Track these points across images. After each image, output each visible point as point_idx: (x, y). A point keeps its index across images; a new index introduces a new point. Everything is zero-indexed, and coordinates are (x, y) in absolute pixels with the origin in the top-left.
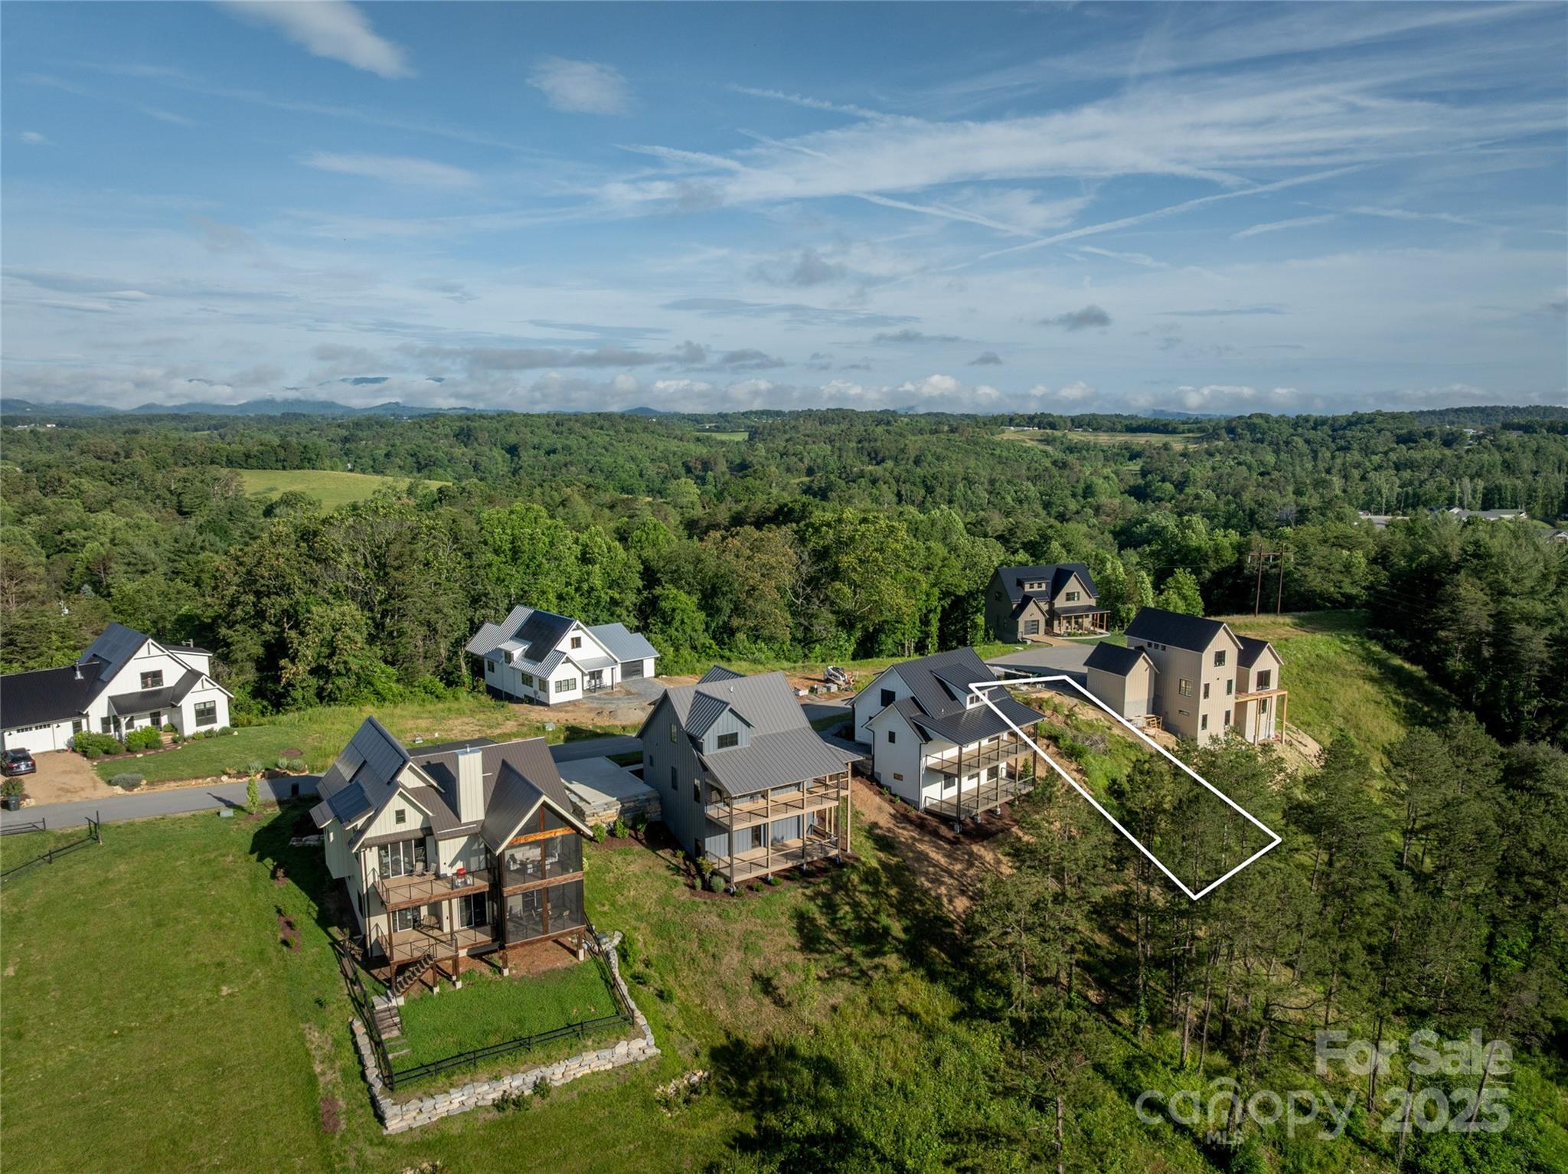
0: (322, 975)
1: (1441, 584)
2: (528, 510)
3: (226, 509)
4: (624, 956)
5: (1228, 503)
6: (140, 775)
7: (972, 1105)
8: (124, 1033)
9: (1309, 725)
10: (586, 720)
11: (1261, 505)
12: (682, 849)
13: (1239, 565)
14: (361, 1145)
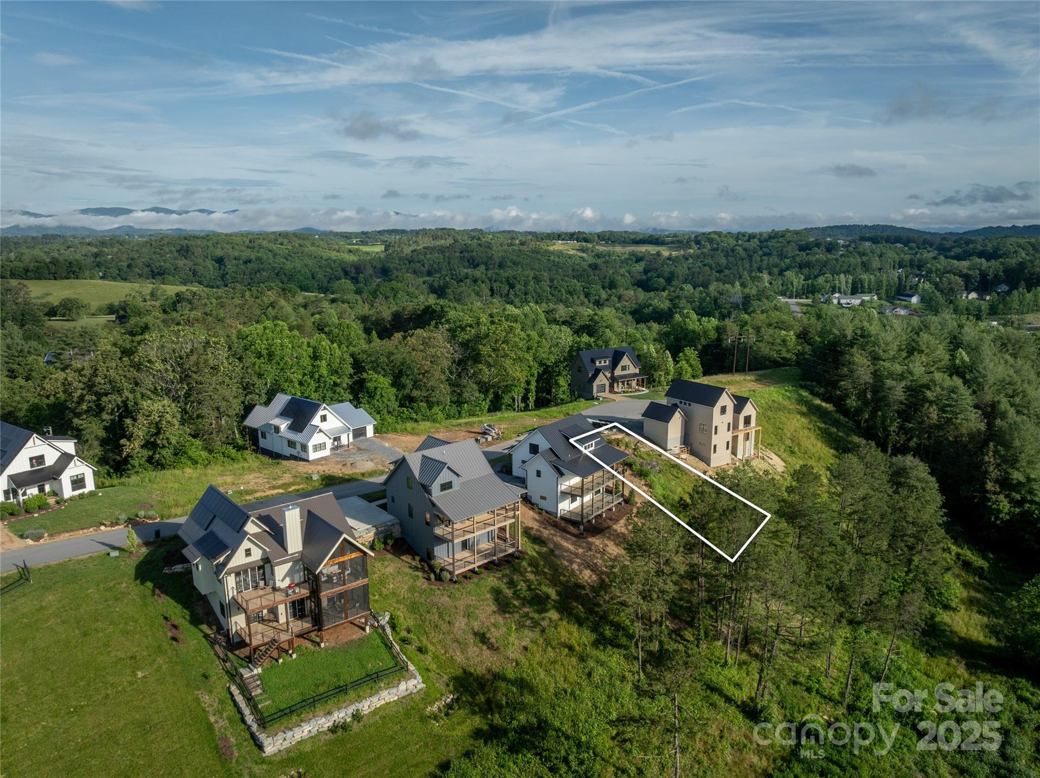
0: (203, 658)
1: (842, 353)
2: (275, 325)
3: (19, 313)
4: (393, 627)
5: (701, 292)
6: (43, 531)
7: (613, 699)
8: (77, 710)
9: (772, 445)
10: (336, 470)
11: (721, 294)
12: (418, 555)
13: (719, 340)
14: (249, 765)
